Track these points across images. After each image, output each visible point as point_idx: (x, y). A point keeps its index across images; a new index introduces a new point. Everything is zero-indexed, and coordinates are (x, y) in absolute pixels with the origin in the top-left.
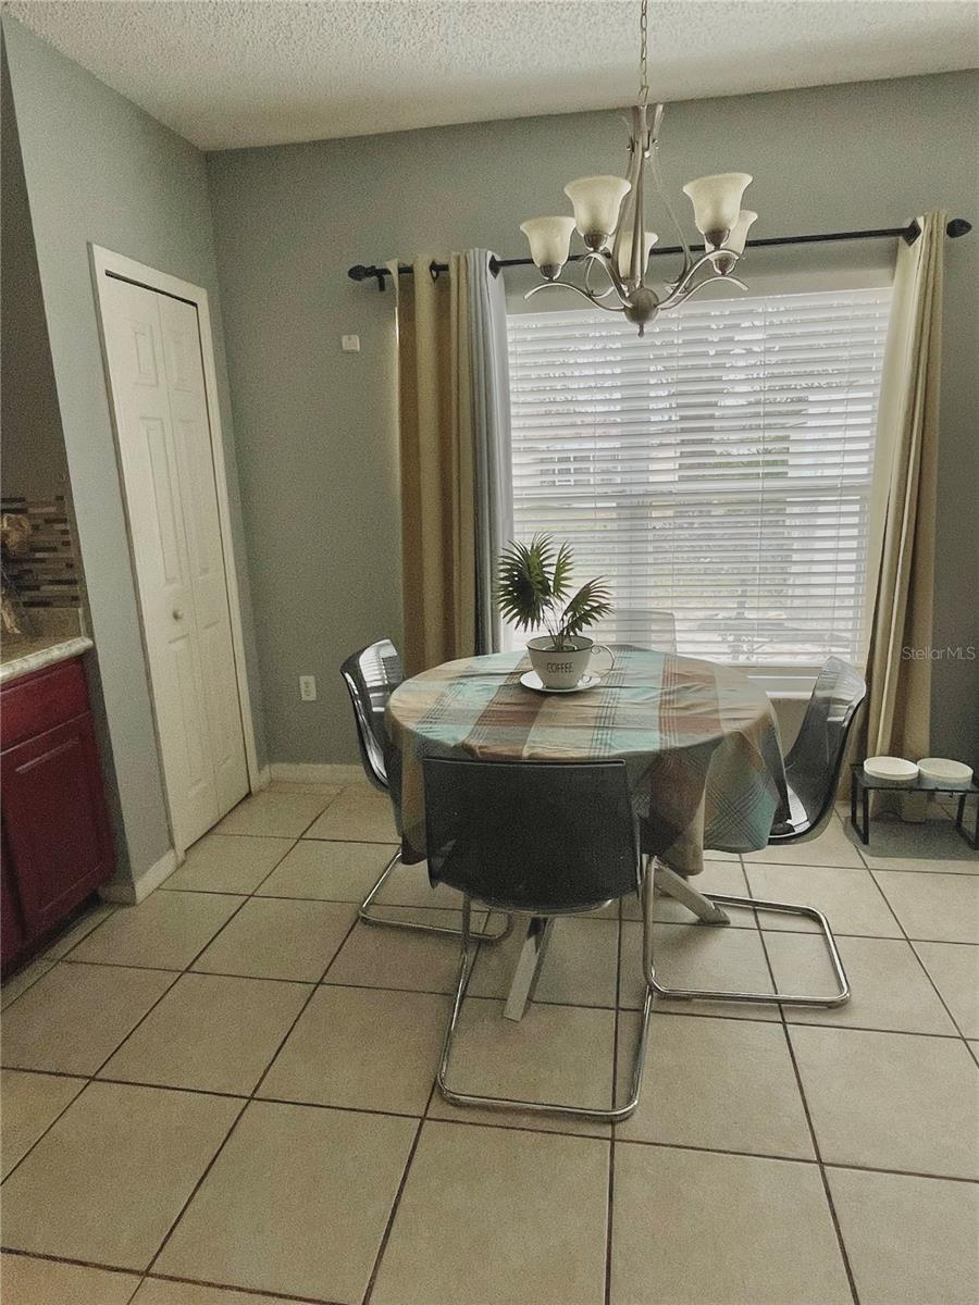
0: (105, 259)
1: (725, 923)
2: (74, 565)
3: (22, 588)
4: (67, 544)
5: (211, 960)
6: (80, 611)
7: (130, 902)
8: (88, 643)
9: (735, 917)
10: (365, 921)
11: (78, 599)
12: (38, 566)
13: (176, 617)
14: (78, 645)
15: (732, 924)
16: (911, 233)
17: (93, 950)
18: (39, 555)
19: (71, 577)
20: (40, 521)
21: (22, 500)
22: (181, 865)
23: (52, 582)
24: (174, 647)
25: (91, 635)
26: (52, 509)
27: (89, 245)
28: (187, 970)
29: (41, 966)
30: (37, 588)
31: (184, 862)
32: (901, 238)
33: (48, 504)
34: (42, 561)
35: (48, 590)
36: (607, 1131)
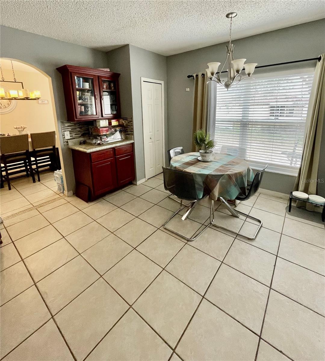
0: (143, 79)
1: (238, 217)
2: (133, 129)
3: (126, 132)
4: (132, 125)
5: (143, 196)
6: (133, 136)
7: (136, 185)
8: (133, 141)
9: (241, 217)
10: (169, 197)
11: (133, 134)
12: (128, 128)
13: (151, 138)
14: (132, 141)
15: (240, 218)
16: (319, 59)
17: (128, 190)
18: (129, 127)
19: (132, 131)
20: (129, 122)
21: (127, 118)
22: (146, 181)
23: (130, 131)
24: (150, 143)
25: (134, 140)
26: (130, 120)
27: (141, 77)
28: (139, 197)
29: (120, 191)
30: (128, 132)
31: (147, 181)
32: (318, 60)
33: (130, 119)
34: (129, 128)
35: (129, 132)
36: (186, 242)
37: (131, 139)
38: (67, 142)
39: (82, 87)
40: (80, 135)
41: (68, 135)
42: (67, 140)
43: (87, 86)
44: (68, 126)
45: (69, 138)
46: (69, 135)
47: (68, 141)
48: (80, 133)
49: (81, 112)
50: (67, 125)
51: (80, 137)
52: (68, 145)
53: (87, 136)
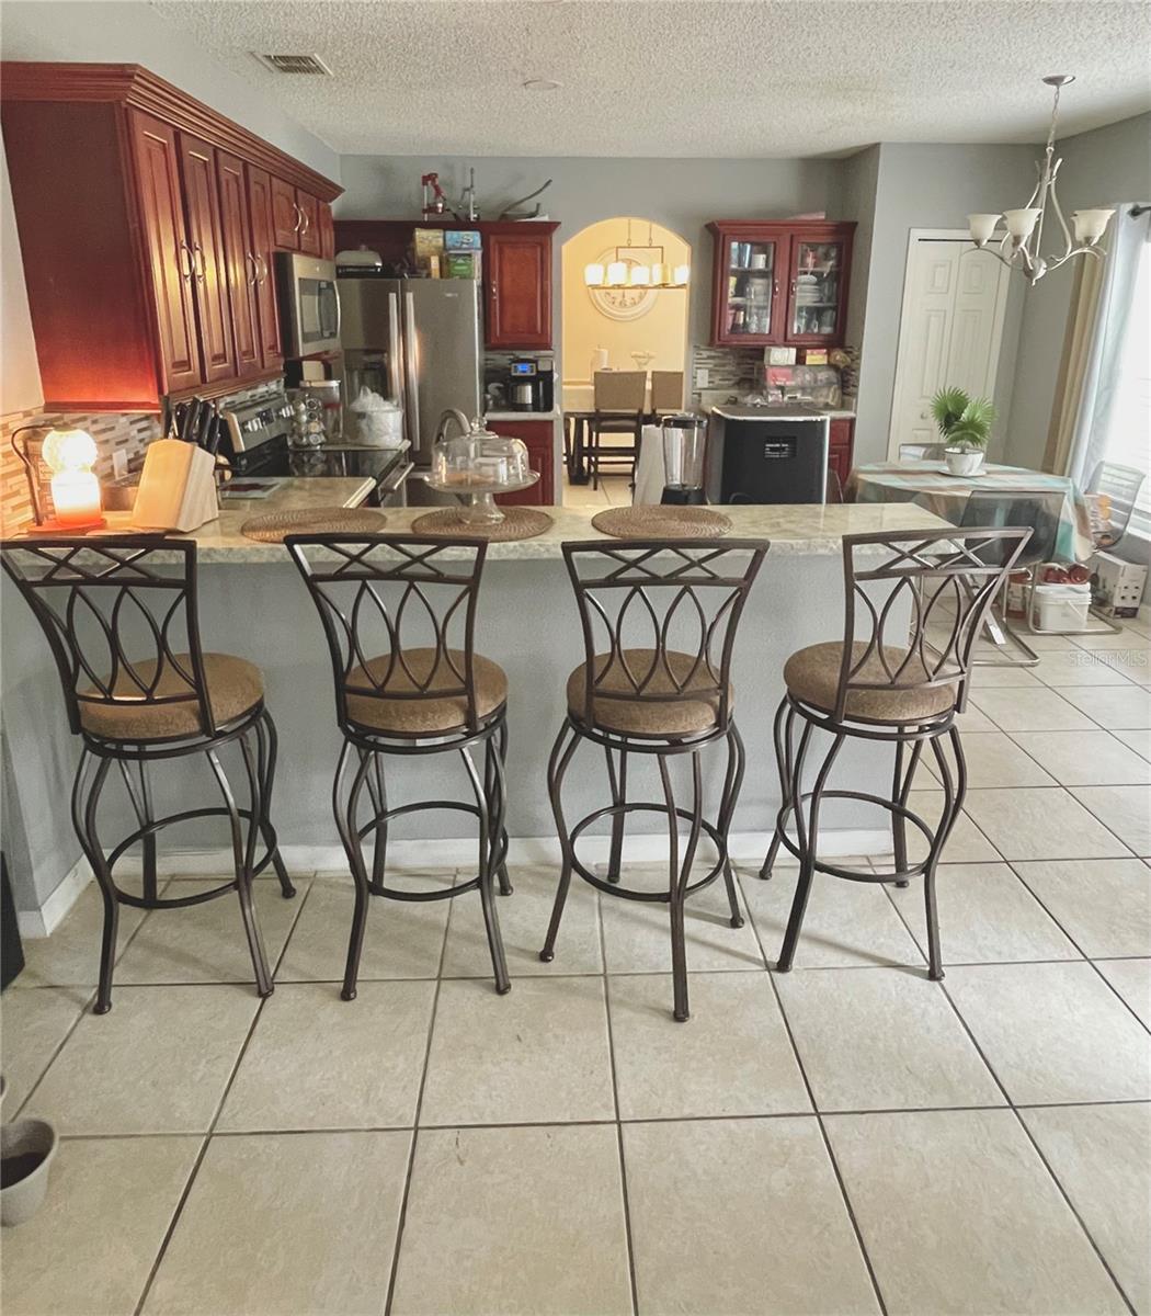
0: (917, 232)
2: (857, 379)
3: (844, 386)
6: (854, 401)
8: (852, 415)
11: (856, 395)
13: (922, 417)
14: (849, 414)
18: (849, 373)
19: (856, 387)
21: (850, 348)
23: (851, 385)
24: (917, 432)
25: (855, 412)
27: (909, 230)
30: (847, 387)
34: (849, 375)
37: (849, 409)
38: (700, 395)
39: (746, 266)
40: (731, 382)
41: (703, 378)
42: (700, 389)
43: (760, 262)
44: (709, 358)
45: (706, 385)
46: (707, 379)
47: (703, 392)
48: (731, 377)
49: (735, 326)
50: (705, 354)
51: (729, 387)
52: (700, 401)
53: (747, 386)
